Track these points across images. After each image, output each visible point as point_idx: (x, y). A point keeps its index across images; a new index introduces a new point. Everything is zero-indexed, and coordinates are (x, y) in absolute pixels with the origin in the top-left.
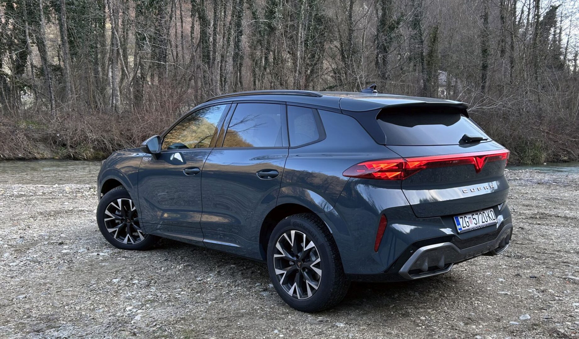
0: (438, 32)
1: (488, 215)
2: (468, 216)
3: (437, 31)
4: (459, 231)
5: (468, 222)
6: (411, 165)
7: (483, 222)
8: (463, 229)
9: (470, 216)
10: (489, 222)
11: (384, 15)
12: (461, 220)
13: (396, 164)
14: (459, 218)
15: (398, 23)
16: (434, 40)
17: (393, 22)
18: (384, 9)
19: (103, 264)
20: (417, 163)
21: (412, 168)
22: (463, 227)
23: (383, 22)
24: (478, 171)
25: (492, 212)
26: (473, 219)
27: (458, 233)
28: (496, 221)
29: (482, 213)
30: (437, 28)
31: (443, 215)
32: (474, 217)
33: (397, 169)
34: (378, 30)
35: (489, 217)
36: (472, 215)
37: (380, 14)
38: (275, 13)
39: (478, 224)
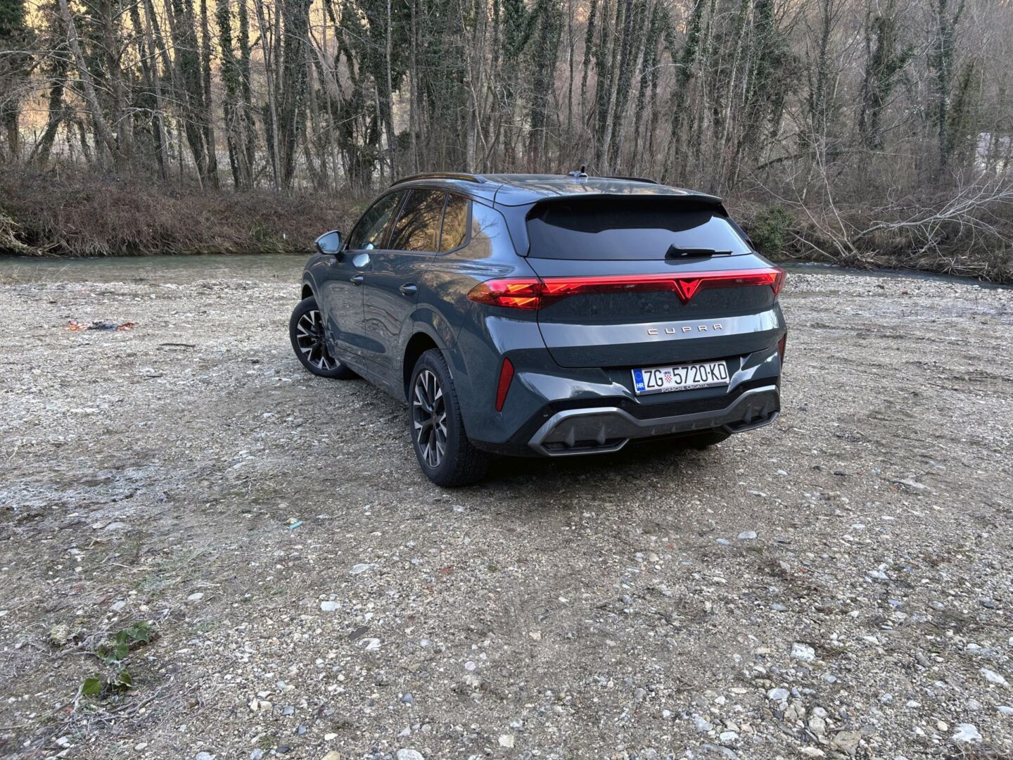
0: (973, 72)
1: (712, 371)
2: (663, 370)
3: (971, 71)
4: (638, 392)
5: (661, 379)
6: (552, 288)
7: (694, 381)
8: (647, 389)
9: (670, 370)
10: (710, 381)
11: (880, 48)
12: (646, 376)
13: (528, 286)
14: (643, 372)
15: (903, 60)
16: (966, 85)
17: (895, 59)
18: (880, 40)
19: (273, 392)
20: (561, 287)
21: (554, 293)
22: (648, 386)
23: (877, 59)
24: (685, 302)
25: (721, 367)
26: (675, 375)
27: (634, 394)
28: (727, 380)
29: (698, 367)
30: (973, 66)
31: (606, 364)
32: (676, 372)
33: (530, 293)
34: (868, 73)
35: (713, 374)
36: (674, 369)
37: (874, 46)
38: (694, 53)
39: (683, 384)
